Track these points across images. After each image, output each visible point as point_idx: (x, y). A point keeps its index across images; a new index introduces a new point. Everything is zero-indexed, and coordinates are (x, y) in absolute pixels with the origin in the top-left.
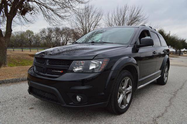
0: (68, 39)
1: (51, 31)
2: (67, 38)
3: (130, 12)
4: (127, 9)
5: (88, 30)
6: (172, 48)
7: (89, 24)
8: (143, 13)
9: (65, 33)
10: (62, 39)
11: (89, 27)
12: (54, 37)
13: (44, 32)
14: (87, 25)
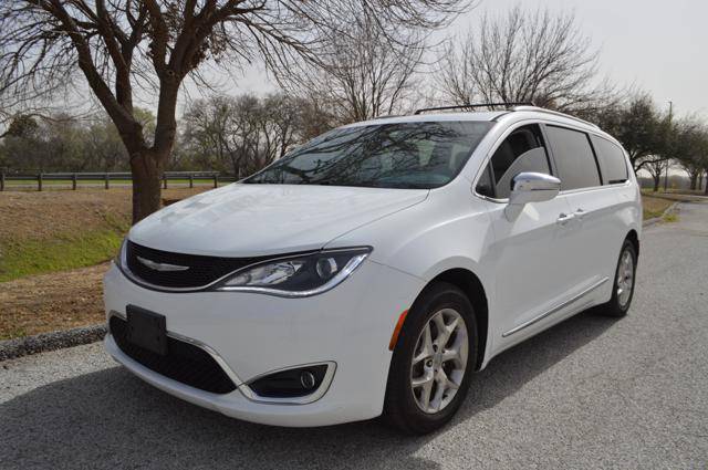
0: (288, 137)
1: (224, 110)
2: (284, 133)
3: (528, 34)
4: (518, 24)
5: (371, 107)
6: (678, 165)
7: (374, 84)
8: (577, 37)
9: (276, 117)
10: (263, 140)
11: (376, 96)
12: (234, 132)
13: (198, 116)
14: (368, 86)
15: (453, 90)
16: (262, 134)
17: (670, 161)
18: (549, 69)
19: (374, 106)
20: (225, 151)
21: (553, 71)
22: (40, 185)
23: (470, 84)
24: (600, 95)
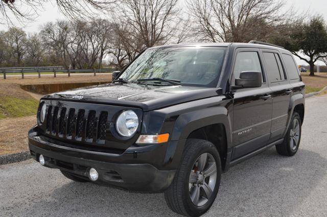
0: (104, 45)
1: (66, 28)
2: (102, 43)
5: (151, 26)
7: (152, 12)
9: (97, 32)
10: (90, 47)
11: (154, 19)
12: (72, 42)
13: (49, 32)
14: (149, 13)
16: (89, 43)
19: (152, 25)
20: (66, 54)
23: (208, 11)
24: (288, 17)
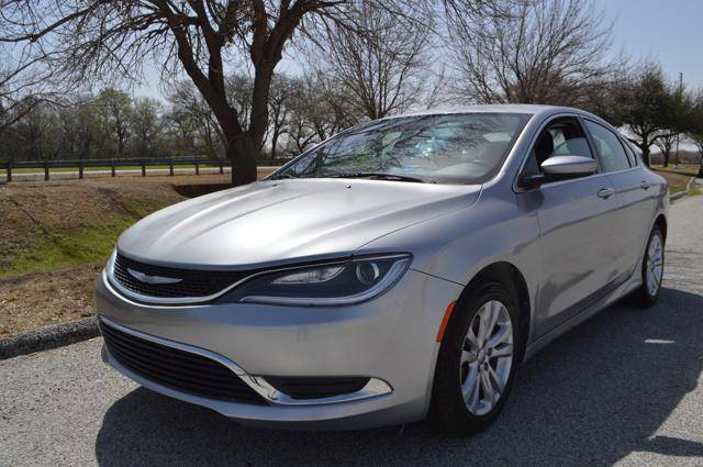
15: (466, 67)
17: (681, 135)
18: (564, 43)
21: (568, 46)
22: (81, 173)
